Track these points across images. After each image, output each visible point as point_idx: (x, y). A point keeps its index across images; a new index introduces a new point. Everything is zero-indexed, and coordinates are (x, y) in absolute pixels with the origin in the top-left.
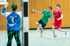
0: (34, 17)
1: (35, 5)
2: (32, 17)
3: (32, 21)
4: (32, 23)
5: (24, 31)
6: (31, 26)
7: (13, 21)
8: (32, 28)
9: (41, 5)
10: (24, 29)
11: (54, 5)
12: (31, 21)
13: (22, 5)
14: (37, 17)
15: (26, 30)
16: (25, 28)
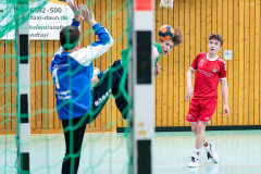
0: (171, 85)
2: (165, 85)
3: (165, 101)
4: (165, 107)
5: (138, 137)
9: (198, 44)
10: (137, 128)
11: (241, 43)
13: (131, 42)
14: (181, 85)
15: (142, 132)
16: (142, 125)
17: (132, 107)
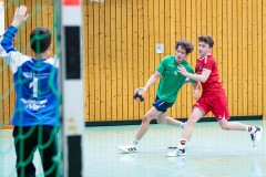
1: (108, 38)
2: (97, 80)
3: (98, 96)
4: (97, 102)
5: (68, 132)
6: (92, 113)
7: (35, 90)
8: (98, 119)
12: (92, 93)
14: (114, 78)
15: (73, 128)
16: (72, 120)
17: (61, 102)
